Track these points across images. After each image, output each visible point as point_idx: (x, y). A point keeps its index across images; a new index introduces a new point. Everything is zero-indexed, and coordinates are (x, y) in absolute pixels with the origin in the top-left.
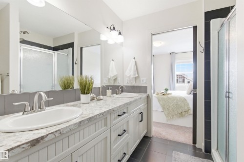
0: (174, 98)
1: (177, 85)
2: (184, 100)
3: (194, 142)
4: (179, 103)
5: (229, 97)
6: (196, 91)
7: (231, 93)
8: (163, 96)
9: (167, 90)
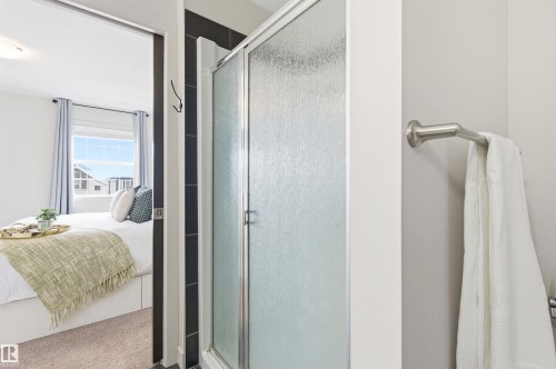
0: (83, 240)
1: (76, 196)
2: (114, 241)
3: (158, 354)
4: (100, 252)
5: (248, 223)
6: (162, 214)
7: (254, 212)
8: (35, 241)
9: (48, 216)
